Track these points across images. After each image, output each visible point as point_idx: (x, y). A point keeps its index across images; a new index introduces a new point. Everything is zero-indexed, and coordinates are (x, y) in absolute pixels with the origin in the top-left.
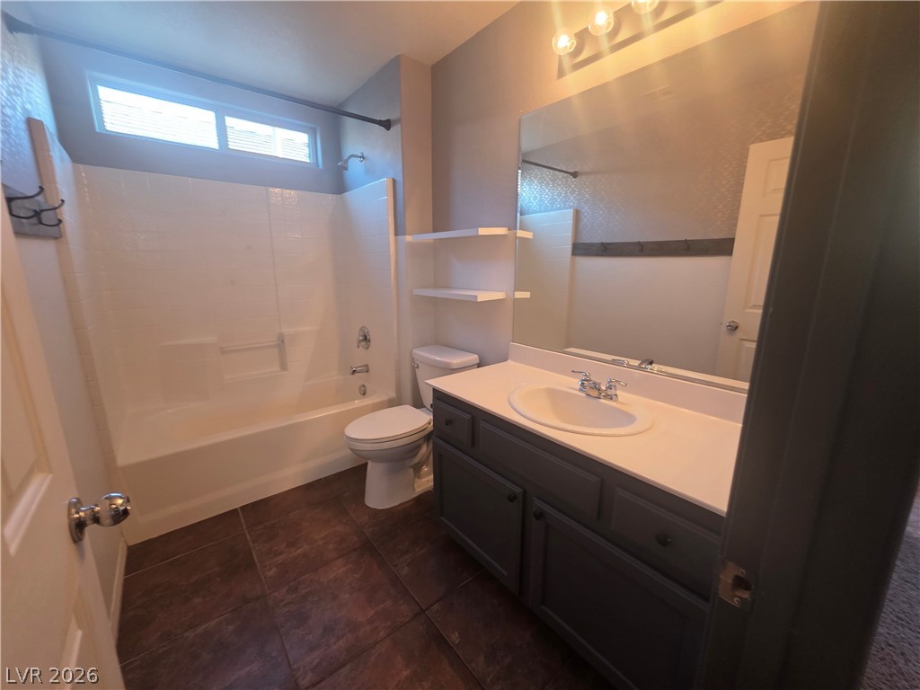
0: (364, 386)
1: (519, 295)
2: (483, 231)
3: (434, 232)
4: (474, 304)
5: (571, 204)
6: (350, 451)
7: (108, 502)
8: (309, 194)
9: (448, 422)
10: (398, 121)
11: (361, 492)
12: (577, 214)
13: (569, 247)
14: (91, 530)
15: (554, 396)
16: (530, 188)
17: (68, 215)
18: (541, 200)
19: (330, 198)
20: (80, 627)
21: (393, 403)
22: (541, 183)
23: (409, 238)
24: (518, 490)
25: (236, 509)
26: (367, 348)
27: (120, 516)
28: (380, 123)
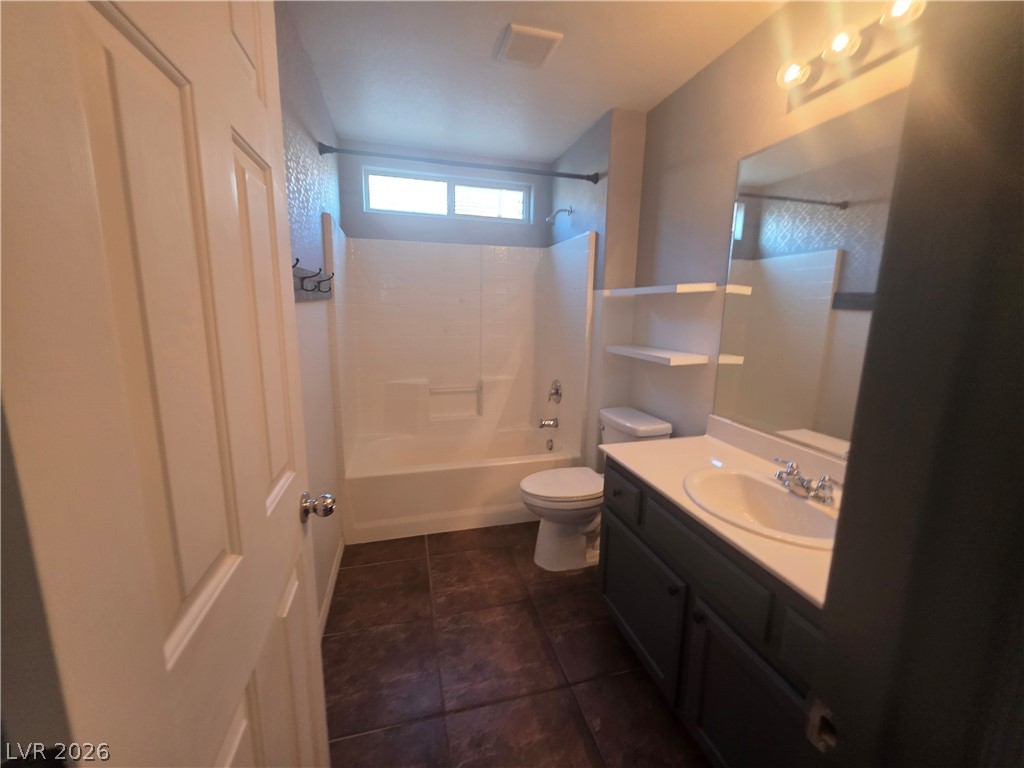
0: (551, 441)
1: (725, 359)
2: (682, 288)
3: (637, 285)
4: (664, 367)
5: (836, 243)
6: (524, 506)
7: (322, 500)
8: (518, 248)
9: (617, 493)
10: (605, 174)
11: (530, 549)
12: (844, 257)
13: (828, 298)
14: (312, 515)
15: (748, 485)
16: (777, 226)
17: (338, 283)
18: (791, 239)
19: (536, 253)
20: (299, 580)
21: (575, 463)
22: (795, 218)
23: (607, 293)
24: (681, 584)
25: (423, 536)
26: (559, 402)
27: (328, 511)
28: (588, 178)
